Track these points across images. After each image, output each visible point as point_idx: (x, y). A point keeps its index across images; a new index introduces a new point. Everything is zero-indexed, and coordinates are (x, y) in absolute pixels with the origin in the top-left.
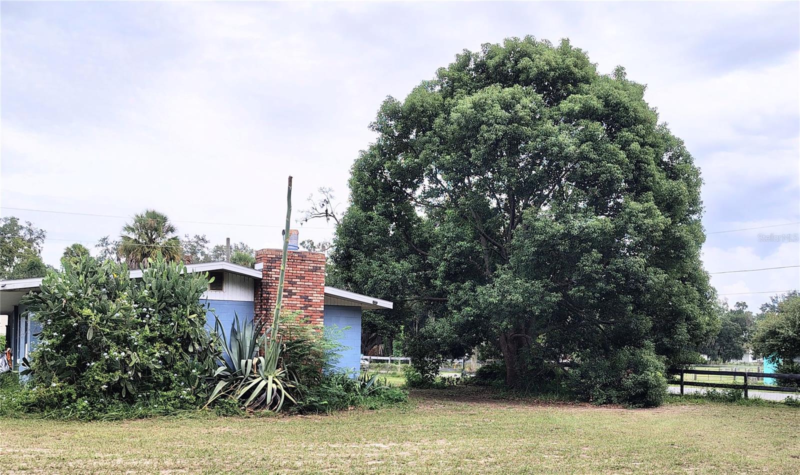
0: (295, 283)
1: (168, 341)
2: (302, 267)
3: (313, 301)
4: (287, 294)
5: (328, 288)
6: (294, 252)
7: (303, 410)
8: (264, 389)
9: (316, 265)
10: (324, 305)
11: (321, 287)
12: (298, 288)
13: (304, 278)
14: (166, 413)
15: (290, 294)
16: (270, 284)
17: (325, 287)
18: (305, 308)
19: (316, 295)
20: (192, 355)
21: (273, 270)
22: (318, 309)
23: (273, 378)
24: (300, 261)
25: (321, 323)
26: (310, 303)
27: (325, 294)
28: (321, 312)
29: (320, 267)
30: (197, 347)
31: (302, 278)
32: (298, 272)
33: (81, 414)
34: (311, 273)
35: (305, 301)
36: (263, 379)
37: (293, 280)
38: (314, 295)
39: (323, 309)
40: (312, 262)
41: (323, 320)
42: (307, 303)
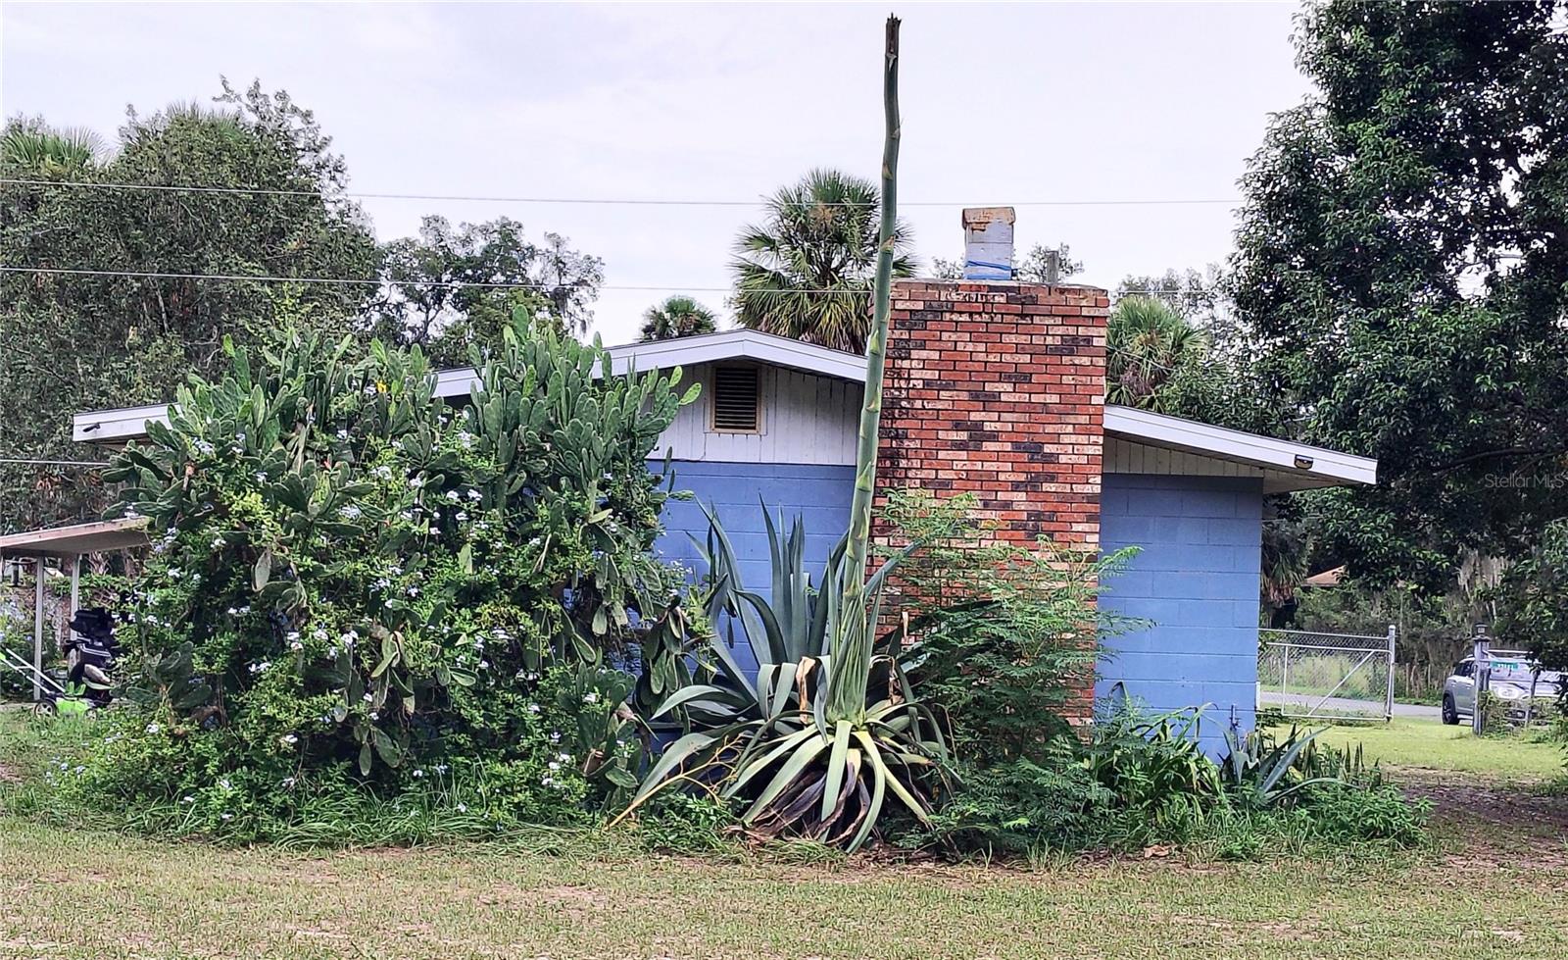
0: (995, 397)
1: (525, 597)
2: (1023, 339)
3: (1063, 459)
4: (964, 436)
5: (1118, 411)
6: (992, 289)
7: (951, 850)
8: (819, 766)
9: (1072, 331)
10: (1102, 474)
11: (1091, 410)
12: (1005, 416)
13: (1027, 378)
14: (491, 832)
15: (979, 435)
16: (904, 404)
17: (1107, 410)
18: (1031, 485)
19: (1073, 439)
20: (604, 643)
21: (914, 354)
22: (1077, 488)
23: (855, 728)
24: (1015, 319)
25: (1089, 538)
26: (1050, 468)
27: (1109, 434)
28: (1091, 498)
29: (1088, 340)
30: (622, 618)
31: (1019, 378)
32: (1007, 358)
33: (220, 822)
34: (1056, 360)
35: (1031, 461)
36: (818, 733)
37: (988, 387)
38: (1065, 439)
39: (1097, 489)
40: (1059, 321)
41: (1096, 527)
42: (1038, 467)
